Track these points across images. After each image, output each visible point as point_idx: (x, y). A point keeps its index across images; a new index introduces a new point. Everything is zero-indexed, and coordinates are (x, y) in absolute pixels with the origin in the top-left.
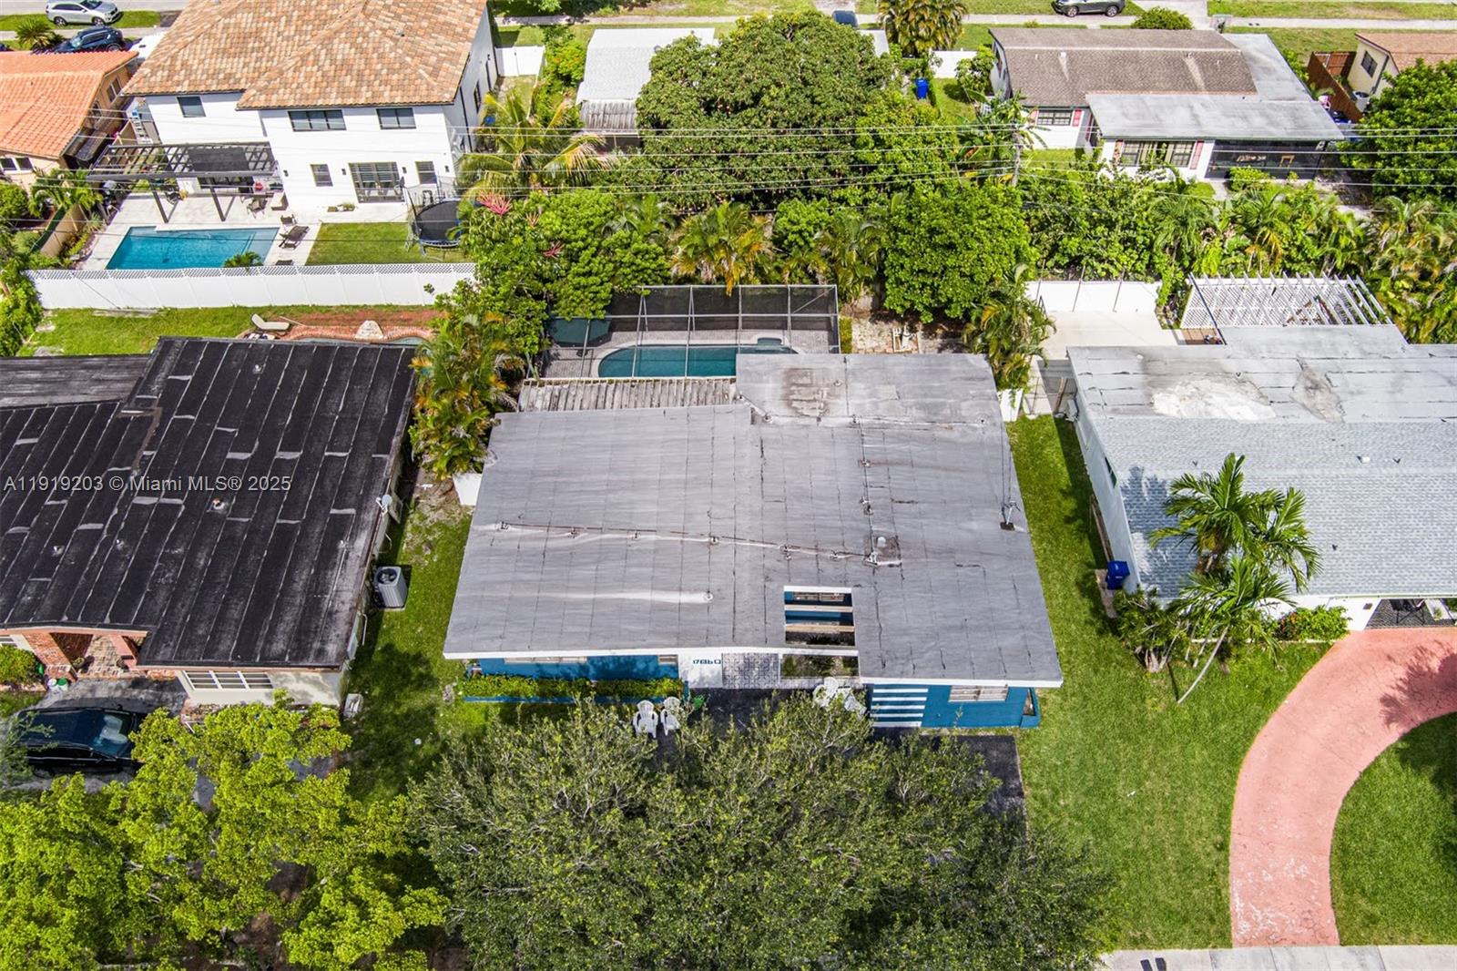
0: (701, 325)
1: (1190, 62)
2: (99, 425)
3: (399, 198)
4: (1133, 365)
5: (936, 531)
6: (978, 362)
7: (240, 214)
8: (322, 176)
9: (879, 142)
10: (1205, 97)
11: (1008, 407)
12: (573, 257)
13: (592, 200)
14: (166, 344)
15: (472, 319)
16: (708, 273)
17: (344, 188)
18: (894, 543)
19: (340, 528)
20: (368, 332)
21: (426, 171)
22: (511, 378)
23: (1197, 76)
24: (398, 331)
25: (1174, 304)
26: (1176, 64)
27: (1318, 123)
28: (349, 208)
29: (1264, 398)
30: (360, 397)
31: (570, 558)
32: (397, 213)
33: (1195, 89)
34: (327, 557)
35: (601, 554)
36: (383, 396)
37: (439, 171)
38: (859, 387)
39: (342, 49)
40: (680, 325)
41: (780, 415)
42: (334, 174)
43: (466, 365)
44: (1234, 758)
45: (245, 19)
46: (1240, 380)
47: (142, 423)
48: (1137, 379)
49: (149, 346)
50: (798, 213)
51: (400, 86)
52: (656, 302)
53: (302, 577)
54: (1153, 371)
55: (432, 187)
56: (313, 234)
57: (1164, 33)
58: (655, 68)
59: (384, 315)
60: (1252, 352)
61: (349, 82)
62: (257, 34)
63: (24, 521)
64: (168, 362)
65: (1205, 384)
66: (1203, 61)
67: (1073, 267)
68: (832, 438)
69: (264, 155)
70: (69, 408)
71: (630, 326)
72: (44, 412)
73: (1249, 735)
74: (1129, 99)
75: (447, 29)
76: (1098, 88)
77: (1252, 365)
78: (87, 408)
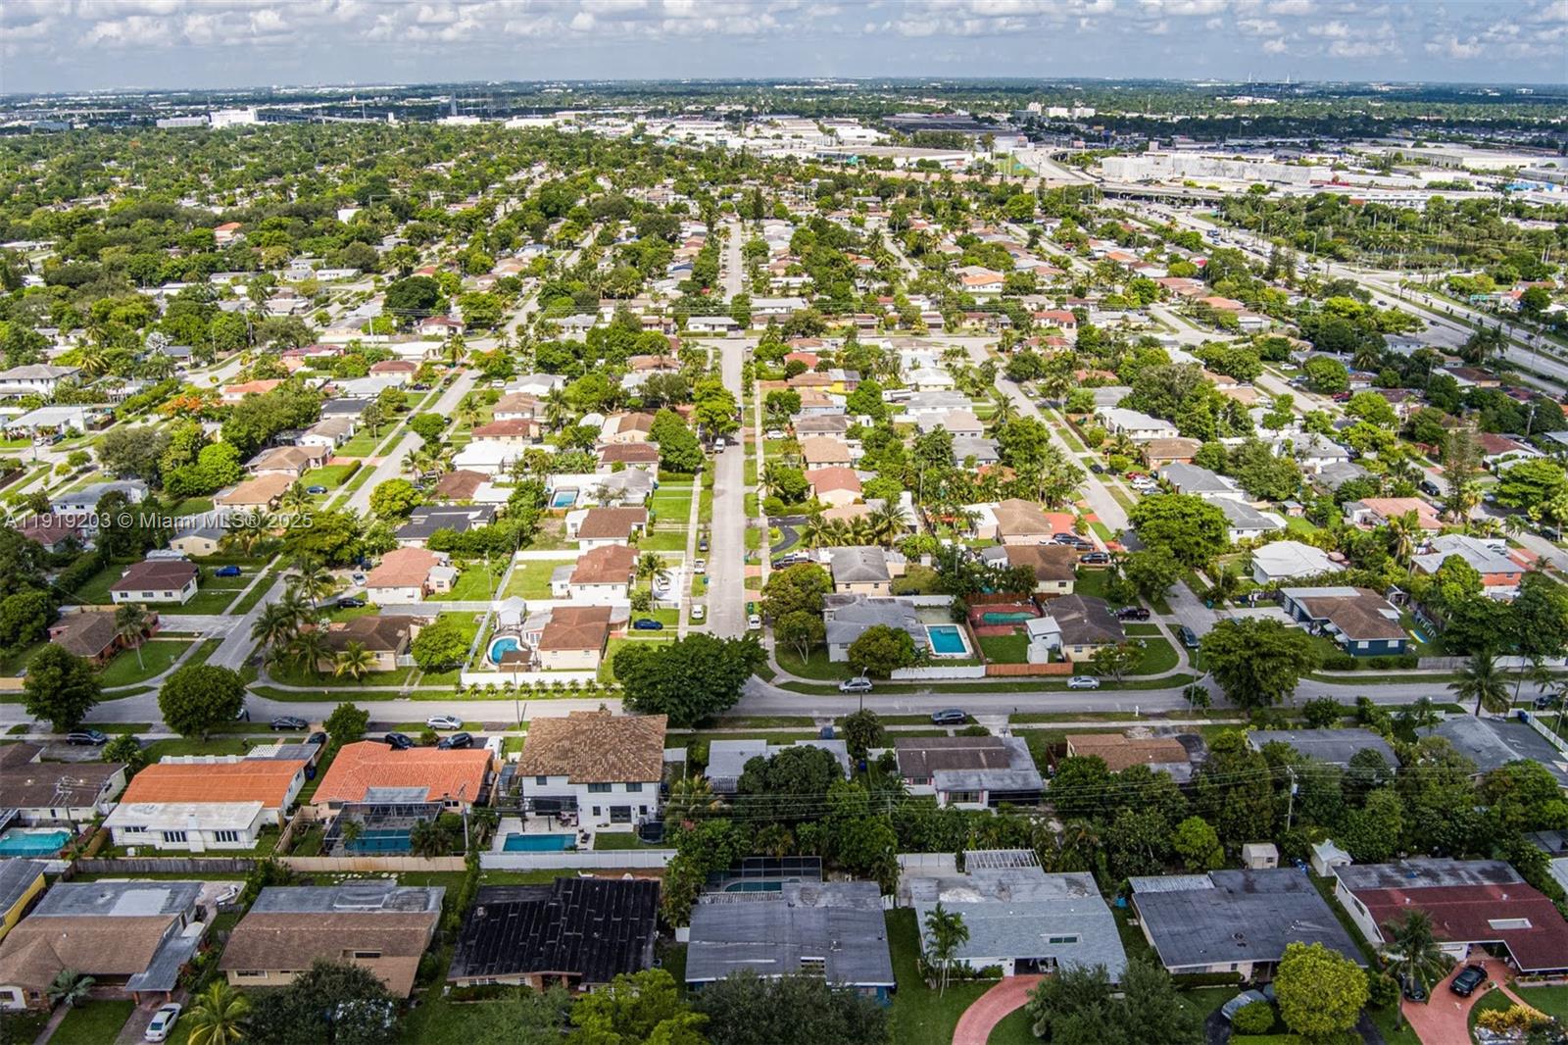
0: (767, 874)
1: (982, 755)
2: (540, 912)
3: (629, 821)
4: (934, 884)
5: (854, 940)
6: (875, 884)
7: (558, 829)
8: (597, 811)
9: (836, 799)
10: (987, 770)
11: (888, 903)
12: (716, 846)
13: (725, 824)
14: (559, 881)
15: (682, 869)
16: (769, 852)
17: (606, 816)
18: (839, 945)
19: (641, 943)
20: (627, 877)
21: (643, 810)
22: (698, 890)
23: (984, 761)
24: (639, 878)
25: (961, 862)
26: (976, 755)
27: (1036, 781)
28: (606, 825)
29: (981, 894)
30: (639, 900)
31: (725, 950)
32: (628, 828)
33: (981, 766)
34: (639, 951)
35: (737, 949)
36: (647, 898)
37: (649, 810)
38: (829, 894)
39: (612, 758)
40: (758, 874)
41: (799, 904)
42: (602, 810)
43: (681, 886)
44: (959, 1016)
45: (566, 744)
46: (974, 888)
47: (558, 908)
48: (934, 889)
49: (552, 881)
50: (804, 829)
51: (637, 775)
52: (749, 864)
53: (632, 957)
54: (942, 885)
55: (645, 817)
56: (593, 836)
57: (974, 739)
58: (746, 768)
59: (633, 870)
60: (982, 878)
61: (616, 773)
62: (572, 750)
63: (524, 940)
64: (562, 886)
65: (960, 890)
66: (986, 753)
67: (921, 847)
68: (819, 911)
69: (572, 803)
70: (526, 904)
71: (739, 875)
72: (516, 905)
73: (965, 1008)
74: (952, 772)
75: (652, 747)
76: (938, 768)
77: (981, 883)
78: (533, 904)
